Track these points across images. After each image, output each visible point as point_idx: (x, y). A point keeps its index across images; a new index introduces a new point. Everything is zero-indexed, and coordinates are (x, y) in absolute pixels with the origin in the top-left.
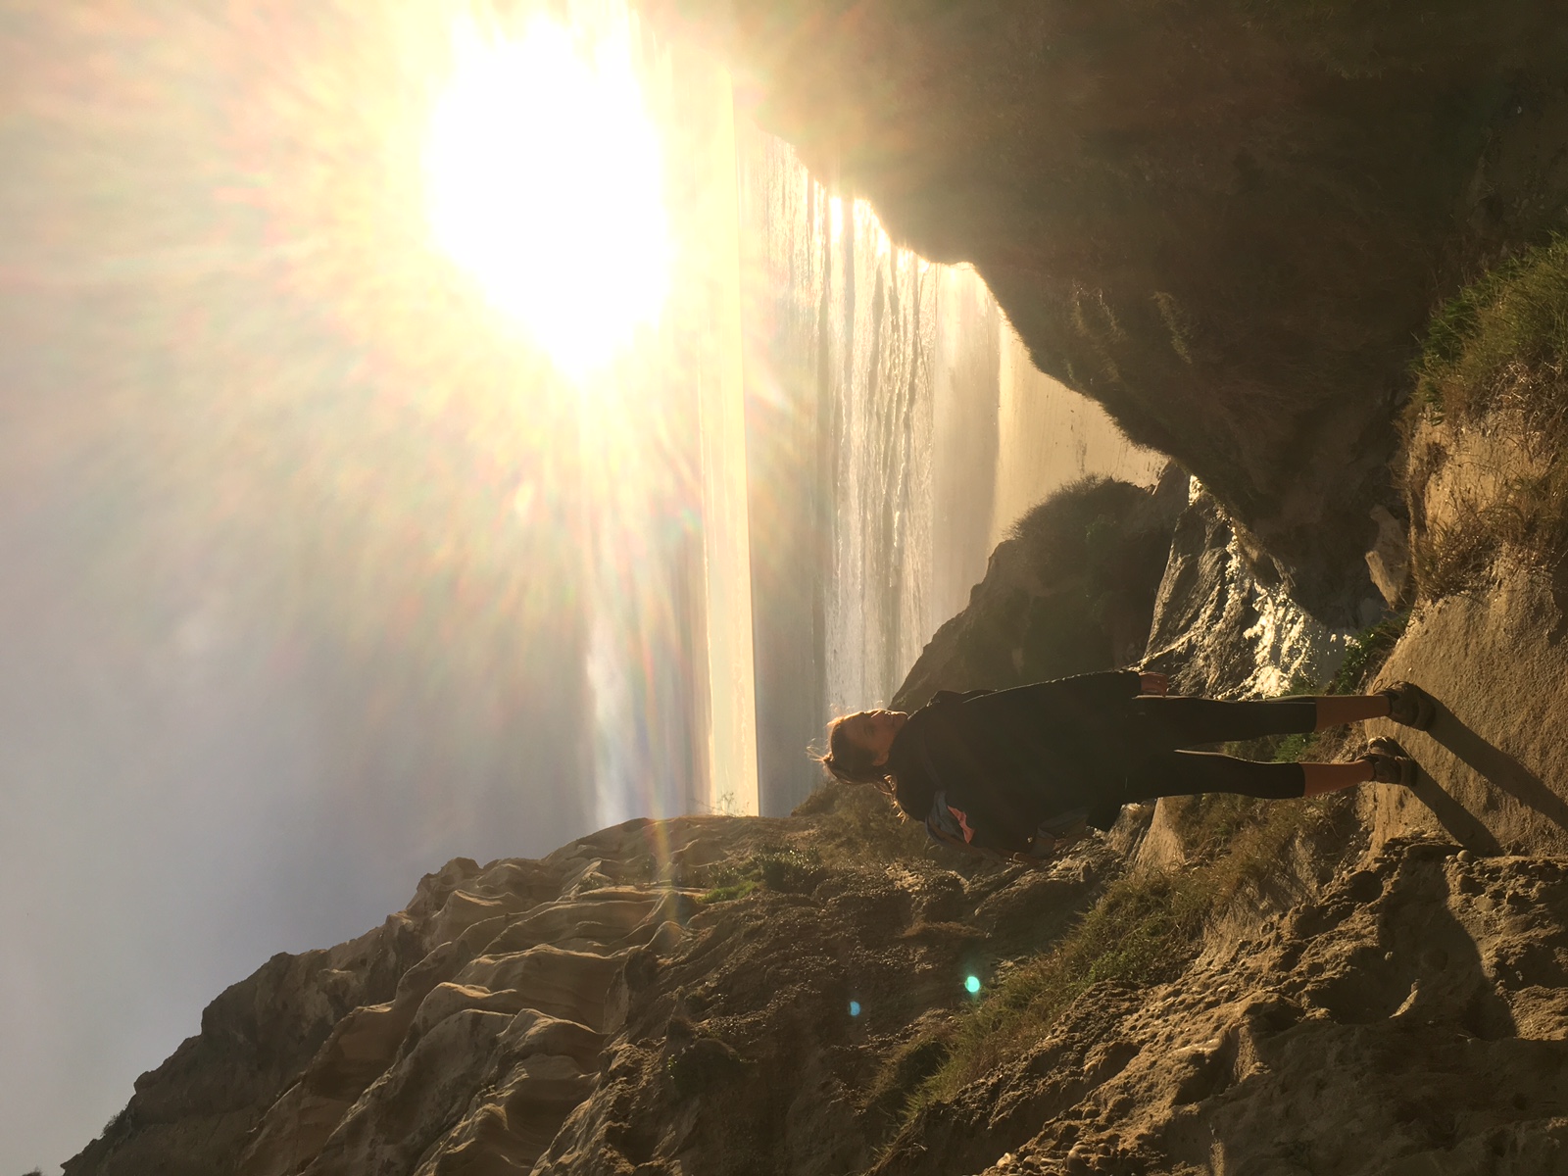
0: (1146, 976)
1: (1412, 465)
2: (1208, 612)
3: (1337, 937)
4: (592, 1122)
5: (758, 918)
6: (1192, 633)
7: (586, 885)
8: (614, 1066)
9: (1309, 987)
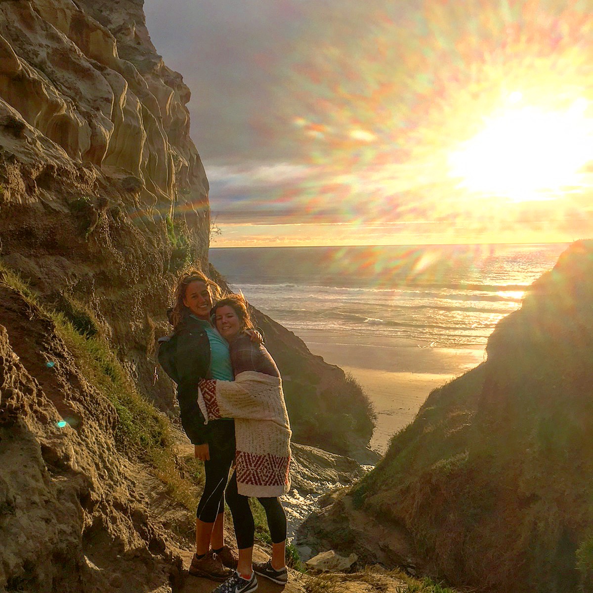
0: (120, 434)
1: (377, 576)
2: (306, 472)
3: (130, 531)
4: (57, 158)
5: (158, 245)
6: (296, 464)
7: (176, 158)
8: (85, 170)
9: (104, 516)
